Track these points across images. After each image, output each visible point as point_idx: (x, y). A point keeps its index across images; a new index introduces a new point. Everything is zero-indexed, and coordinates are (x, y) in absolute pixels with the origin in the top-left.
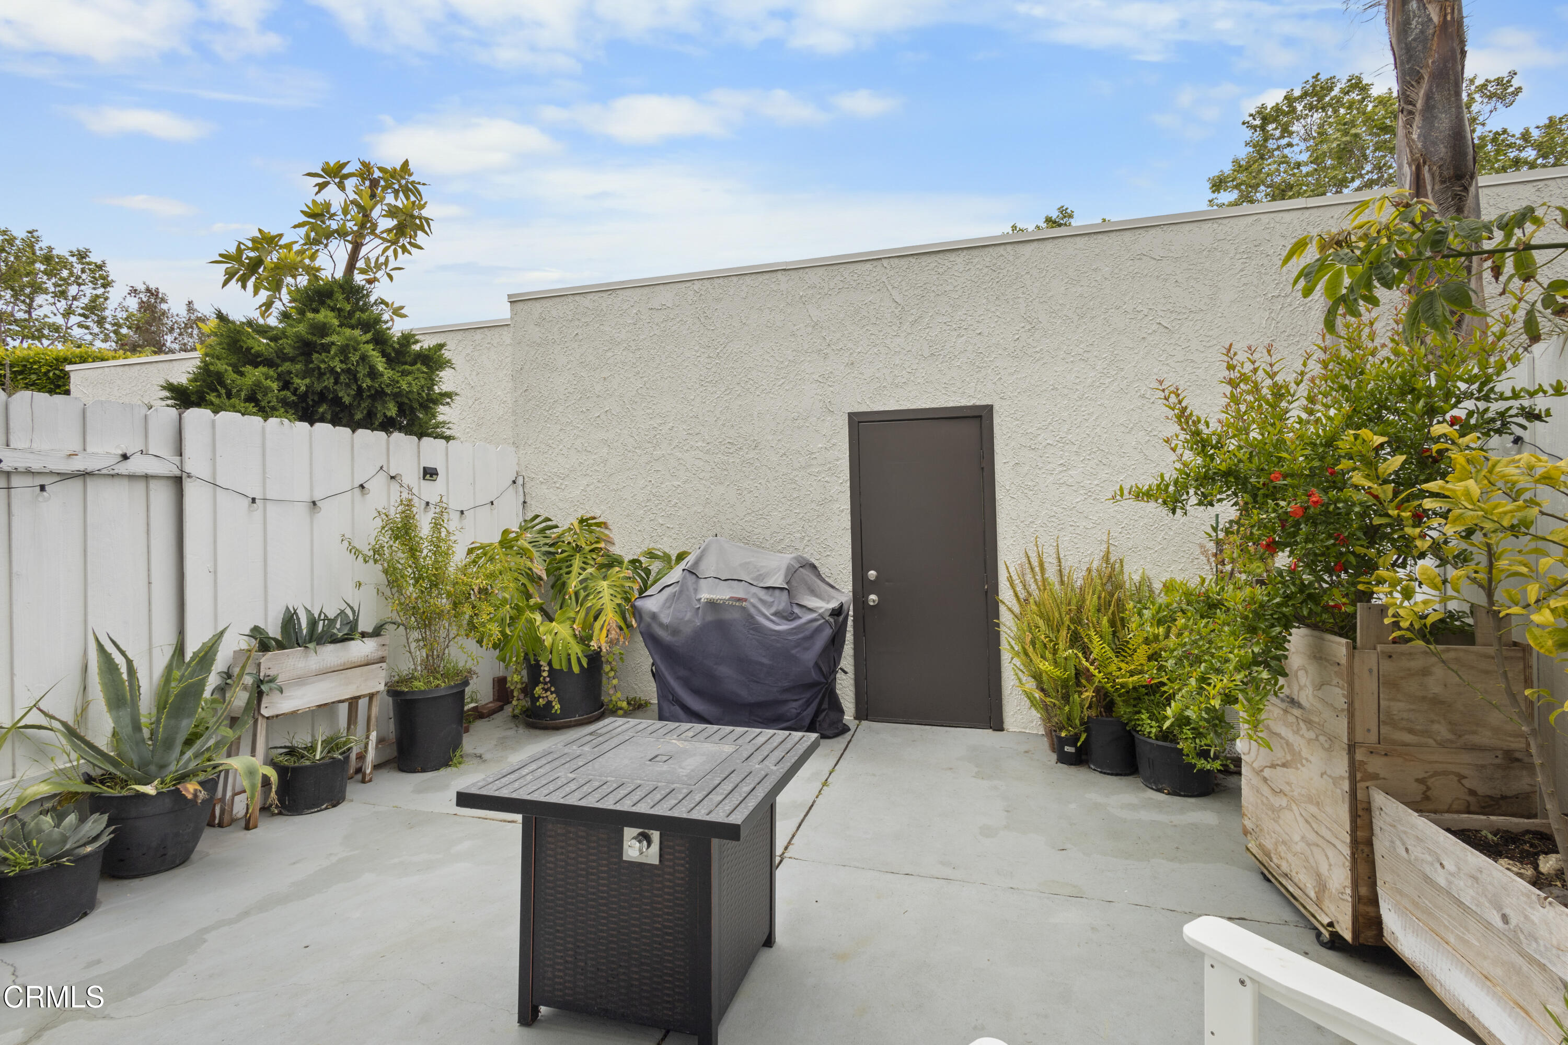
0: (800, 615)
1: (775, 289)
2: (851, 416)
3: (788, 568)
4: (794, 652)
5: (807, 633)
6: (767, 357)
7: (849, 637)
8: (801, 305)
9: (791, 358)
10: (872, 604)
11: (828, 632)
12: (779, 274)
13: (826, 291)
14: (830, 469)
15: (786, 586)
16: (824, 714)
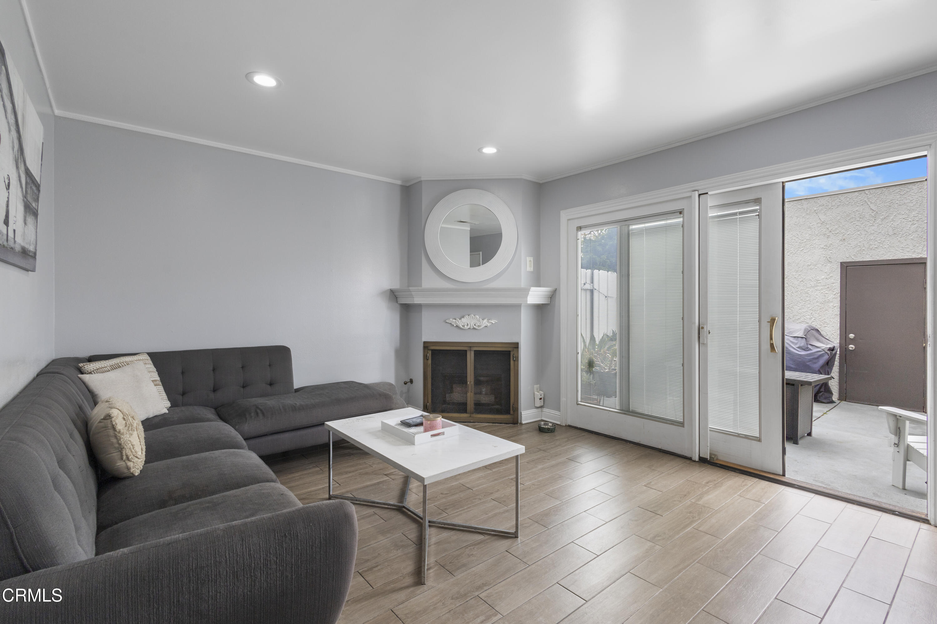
0: (811, 349)
1: (800, 207)
2: (842, 264)
3: (805, 330)
4: (808, 363)
5: (816, 356)
6: (794, 238)
7: (837, 363)
8: (815, 214)
9: (808, 238)
10: (851, 349)
11: (826, 357)
12: (803, 201)
13: (830, 207)
14: (828, 287)
15: (804, 337)
16: (822, 393)
